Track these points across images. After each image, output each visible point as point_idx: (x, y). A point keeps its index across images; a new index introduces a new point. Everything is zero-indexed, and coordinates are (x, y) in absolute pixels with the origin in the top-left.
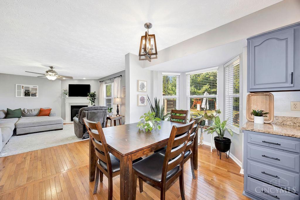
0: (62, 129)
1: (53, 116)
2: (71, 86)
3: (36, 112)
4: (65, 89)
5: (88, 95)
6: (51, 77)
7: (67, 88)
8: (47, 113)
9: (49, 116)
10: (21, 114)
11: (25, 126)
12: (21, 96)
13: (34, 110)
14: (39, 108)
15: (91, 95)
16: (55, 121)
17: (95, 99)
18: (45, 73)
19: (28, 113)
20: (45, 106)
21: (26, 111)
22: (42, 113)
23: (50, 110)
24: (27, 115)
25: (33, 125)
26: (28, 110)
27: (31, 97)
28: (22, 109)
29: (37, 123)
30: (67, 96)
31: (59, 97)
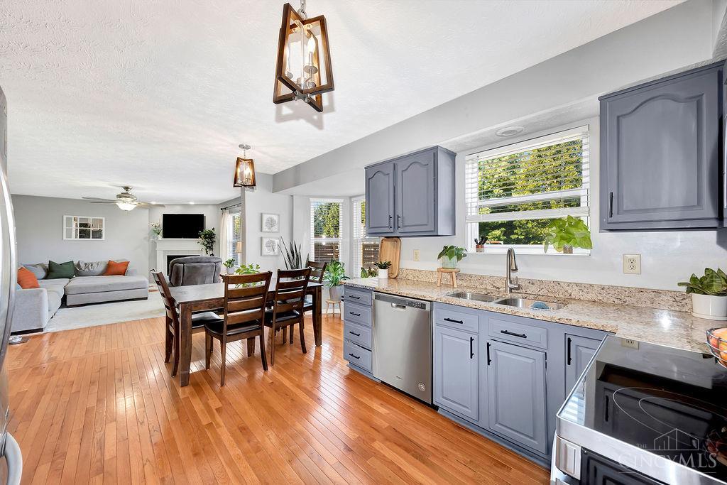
0: (146, 298)
1: (132, 274)
2: (167, 218)
3: (101, 268)
4: (155, 224)
5: (200, 236)
6: (126, 205)
7: (159, 221)
8: (122, 268)
9: (124, 275)
10: (73, 270)
11: (83, 291)
12: (71, 237)
13: (98, 264)
14: (107, 260)
15: (206, 235)
16: (133, 284)
17: (212, 242)
18: (115, 198)
19: (87, 270)
20: (117, 257)
21: (82, 265)
22: (112, 269)
23: (127, 264)
24: (84, 273)
25: (95, 290)
26: (86, 264)
27: (91, 239)
28: (76, 262)
29: (102, 286)
30: (160, 237)
31: (145, 238)
